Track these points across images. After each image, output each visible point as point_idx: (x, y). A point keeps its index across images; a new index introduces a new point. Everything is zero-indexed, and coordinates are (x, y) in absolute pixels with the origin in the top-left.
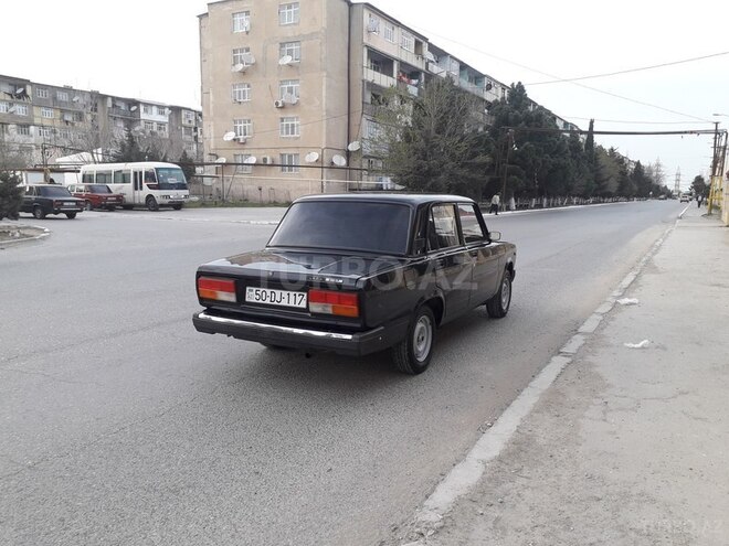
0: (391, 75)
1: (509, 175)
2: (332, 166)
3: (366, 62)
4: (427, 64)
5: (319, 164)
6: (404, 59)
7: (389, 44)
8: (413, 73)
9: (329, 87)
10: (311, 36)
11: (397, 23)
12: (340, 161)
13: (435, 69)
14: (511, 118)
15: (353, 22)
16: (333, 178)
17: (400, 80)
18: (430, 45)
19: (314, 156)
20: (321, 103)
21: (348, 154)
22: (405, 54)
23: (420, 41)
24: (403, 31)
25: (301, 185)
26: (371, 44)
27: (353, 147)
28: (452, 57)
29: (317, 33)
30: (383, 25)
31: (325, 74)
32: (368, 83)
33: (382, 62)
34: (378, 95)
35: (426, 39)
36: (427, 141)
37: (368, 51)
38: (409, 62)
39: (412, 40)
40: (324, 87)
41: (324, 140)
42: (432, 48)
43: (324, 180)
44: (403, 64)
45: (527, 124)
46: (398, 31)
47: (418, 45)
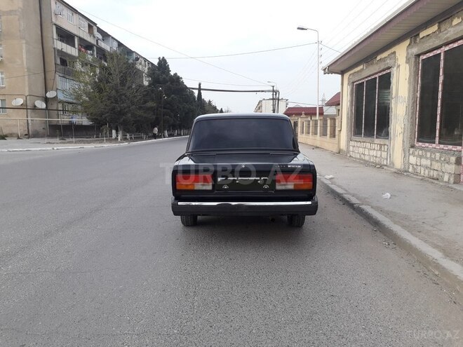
0: (74, 46)
1: (164, 115)
2: (35, 108)
3: (55, 36)
4: (97, 41)
5: (23, 107)
6: (82, 36)
7: (70, 25)
8: (88, 46)
9: (28, 51)
10: (10, 13)
11: (75, 11)
12: (41, 104)
13: (102, 45)
14: (161, 79)
15: (43, 7)
16: (36, 117)
17: (79, 50)
18: (98, 28)
19: (20, 101)
20: (23, 62)
21: (46, 100)
22: (82, 32)
23: (91, 25)
24: (80, 17)
25: (10, 123)
26: (58, 23)
27: (50, 95)
28: (113, 38)
29: (16, 11)
30: (66, 12)
31: (24, 42)
32: (58, 50)
33: (66, 36)
34: (64, 60)
35: (95, 24)
36: (117, 91)
37: (57, 28)
38: (85, 38)
39: (86, 24)
40: (24, 51)
41: (27, 89)
42: (100, 30)
43: (29, 119)
44: (81, 39)
45: (171, 83)
46: (76, 16)
47: (90, 27)
